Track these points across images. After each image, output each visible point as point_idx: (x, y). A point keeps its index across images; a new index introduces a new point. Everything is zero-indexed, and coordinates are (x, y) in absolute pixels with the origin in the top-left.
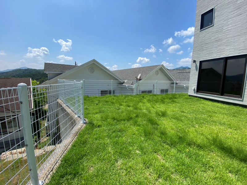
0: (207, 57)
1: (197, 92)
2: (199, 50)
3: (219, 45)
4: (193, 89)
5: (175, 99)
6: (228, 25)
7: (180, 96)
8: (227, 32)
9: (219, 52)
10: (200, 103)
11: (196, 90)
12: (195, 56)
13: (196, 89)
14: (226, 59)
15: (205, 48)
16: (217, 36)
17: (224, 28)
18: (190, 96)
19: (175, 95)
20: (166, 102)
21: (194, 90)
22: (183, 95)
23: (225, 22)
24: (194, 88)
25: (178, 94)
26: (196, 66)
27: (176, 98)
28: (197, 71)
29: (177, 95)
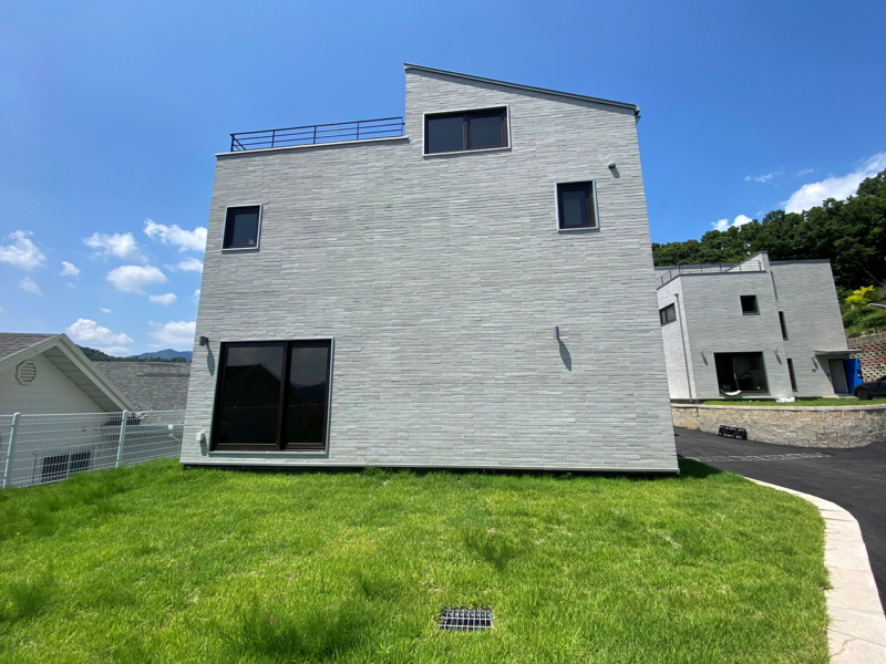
0: (242, 334)
1: (213, 447)
2: (218, 308)
3: (272, 306)
4: (199, 438)
5: (120, 497)
6: (293, 262)
7: (143, 476)
8: (288, 277)
9: (272, 325)
10: (220, 491)
11: (208, 442)
12: (206, 322)
13: (208, 437)
14: (290, 346)
15: (235, 304)
16: (266, 280)
17: (283, 266)
18: (186, 466)
19: (122, 473)
20: (62, 526)
21: (203, 441)
22: (161, 470)
23: (285, 252)
24: (203, 435)
25: (137, 468)
26: (210, 357)
27: (122, 490)
28: (212, 374)
29: (129, 474)
